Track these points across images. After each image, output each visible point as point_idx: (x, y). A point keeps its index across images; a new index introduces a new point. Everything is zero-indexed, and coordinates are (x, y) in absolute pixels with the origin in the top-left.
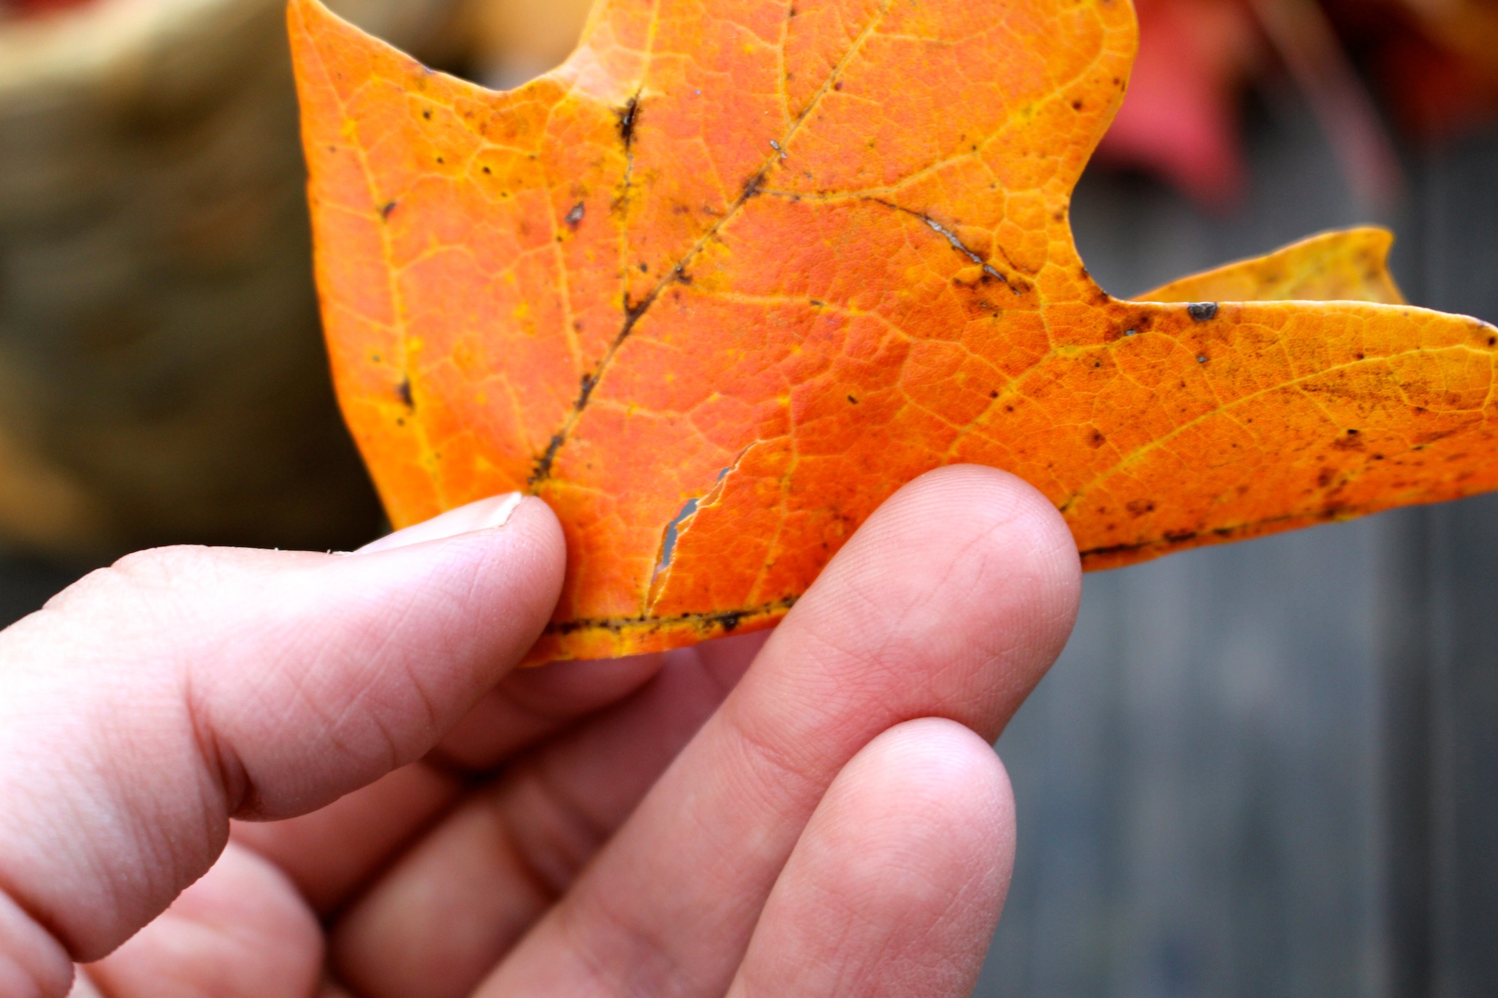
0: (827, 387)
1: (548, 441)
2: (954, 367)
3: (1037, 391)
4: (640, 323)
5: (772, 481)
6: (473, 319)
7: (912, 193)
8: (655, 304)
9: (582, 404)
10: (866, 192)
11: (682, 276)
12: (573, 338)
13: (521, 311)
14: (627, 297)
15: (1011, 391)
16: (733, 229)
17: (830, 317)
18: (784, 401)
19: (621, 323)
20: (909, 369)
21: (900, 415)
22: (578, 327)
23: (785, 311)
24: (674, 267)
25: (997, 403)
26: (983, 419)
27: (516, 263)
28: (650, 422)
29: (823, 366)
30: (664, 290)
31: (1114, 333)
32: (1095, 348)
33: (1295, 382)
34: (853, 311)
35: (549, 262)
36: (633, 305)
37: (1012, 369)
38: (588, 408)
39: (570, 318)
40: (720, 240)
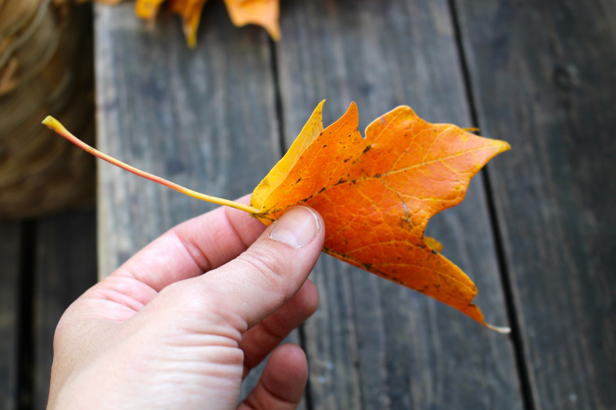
0: (363, 219)
2: (387, 232)
3: (397, 245)
4: (340, 184)
5: (341, 227)
7: (405, 198)
8: (345, 183)
9: (320, 192)
10: (397, 192)
11: (354, 182)
12: (328, 180)
14: (342, 179)
15: (393, 242)
16: (370, 181)
17: (374, 208)
18: (354, 215)
19: (337, 182)
20: (379, 227)
21: (371, 233)
22: (331, 179)
23: (367, 201)
24: (354, 179)
25: (389, 243)
26: (384, 243)
28: (329, 202)
29: (365, 215)
30: (349, 182)
32: (412, 245)
33: (439, 273)
34: (378, 209)
36: (342, 180)
37: (396, 239)
40: (365, 181)
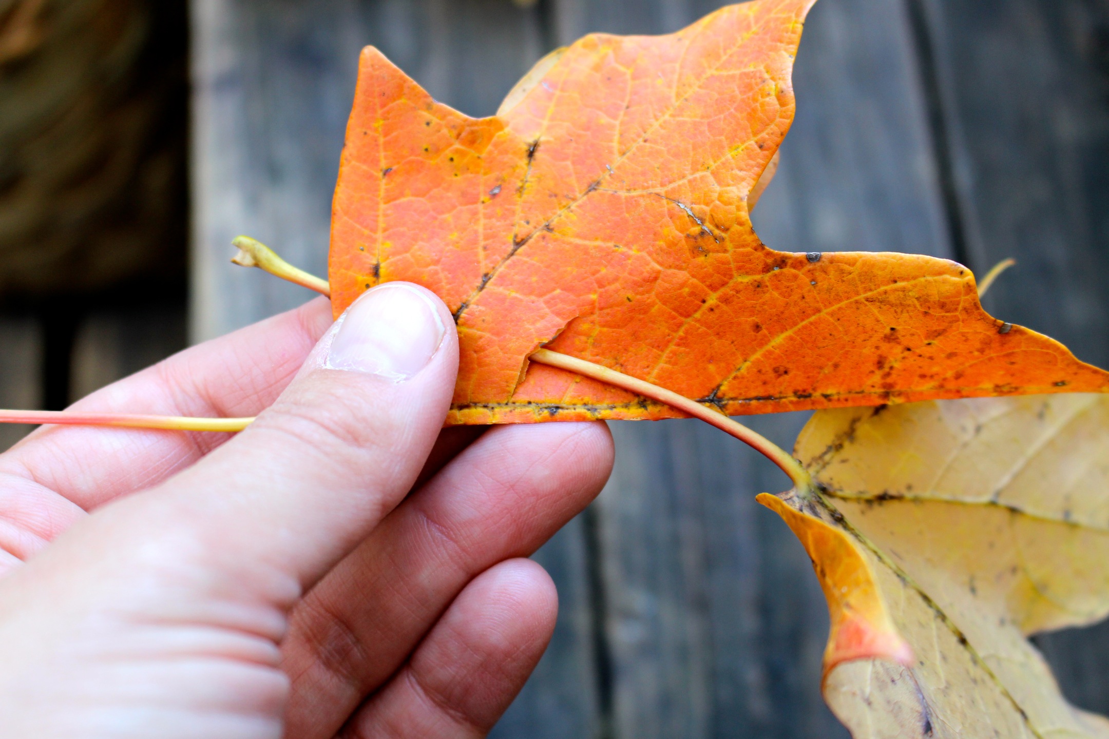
0: (616, 291)
1: (459, 304)
2: (682, 285)
3: (726, 300)
4: (521, 250)
5: (584, 338)
6: (425, 236)
7: (673, 191)
8: (531, 241)
9: (481, 288)
10: (651, 190)
11: (548, 228)
12: (481, 254)
13: (454, 236)
14: (516, 236)
15: (712, 299)
16: (580, 206)
17: (623, 254)
18: (594, 297)
19: (511, 248)
20: (660, 285)
21: (654, 310)
22: (485, 248)
23: (600, 249)
24: (544, 223)
25: (707, 305)
26: (697, 315)
27: (455, 212)
28: (521, 300)
29: (616, 279)
30: (537, 234)
31: (767, 269)
32: (758, 277)
33: (861, 297)
34: (634, 252)
35: (475, 213)
36: (518, 240)
37: (714, 288)
38: (484, 291)
39: (482, 243)
40: (572, 211)
